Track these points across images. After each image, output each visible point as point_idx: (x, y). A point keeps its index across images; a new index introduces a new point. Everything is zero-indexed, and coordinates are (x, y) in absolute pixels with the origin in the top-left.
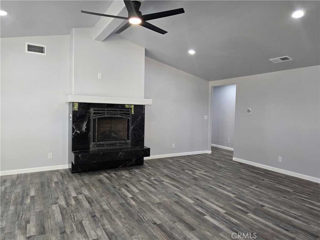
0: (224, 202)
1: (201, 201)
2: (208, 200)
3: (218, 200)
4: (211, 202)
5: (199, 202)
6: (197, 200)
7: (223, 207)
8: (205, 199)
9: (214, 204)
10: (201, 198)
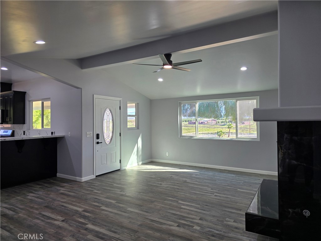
0: (100, 215)
1: (121, 211)
2: (116, 213)
3: (106, 216)
4: (112, 212)
5: (123, 210)
6: (125, 211)
7: (102, 211)
8: (118, 214)
9: (110, 212)
10: (122, 214)
